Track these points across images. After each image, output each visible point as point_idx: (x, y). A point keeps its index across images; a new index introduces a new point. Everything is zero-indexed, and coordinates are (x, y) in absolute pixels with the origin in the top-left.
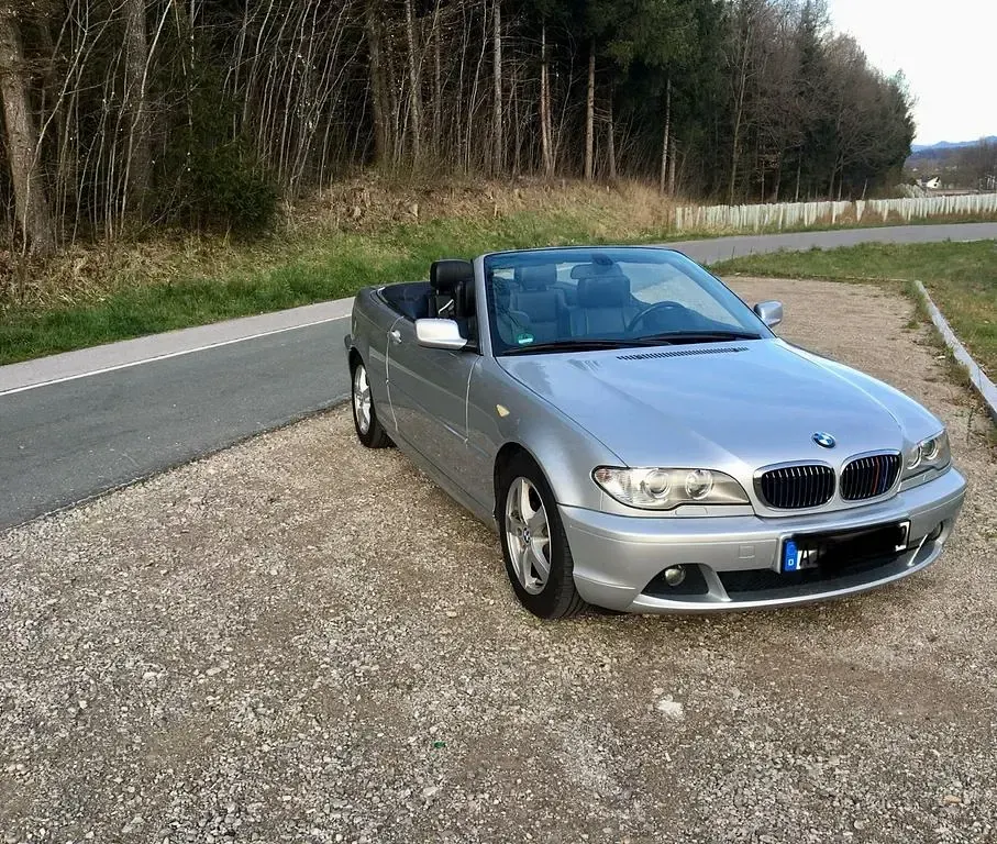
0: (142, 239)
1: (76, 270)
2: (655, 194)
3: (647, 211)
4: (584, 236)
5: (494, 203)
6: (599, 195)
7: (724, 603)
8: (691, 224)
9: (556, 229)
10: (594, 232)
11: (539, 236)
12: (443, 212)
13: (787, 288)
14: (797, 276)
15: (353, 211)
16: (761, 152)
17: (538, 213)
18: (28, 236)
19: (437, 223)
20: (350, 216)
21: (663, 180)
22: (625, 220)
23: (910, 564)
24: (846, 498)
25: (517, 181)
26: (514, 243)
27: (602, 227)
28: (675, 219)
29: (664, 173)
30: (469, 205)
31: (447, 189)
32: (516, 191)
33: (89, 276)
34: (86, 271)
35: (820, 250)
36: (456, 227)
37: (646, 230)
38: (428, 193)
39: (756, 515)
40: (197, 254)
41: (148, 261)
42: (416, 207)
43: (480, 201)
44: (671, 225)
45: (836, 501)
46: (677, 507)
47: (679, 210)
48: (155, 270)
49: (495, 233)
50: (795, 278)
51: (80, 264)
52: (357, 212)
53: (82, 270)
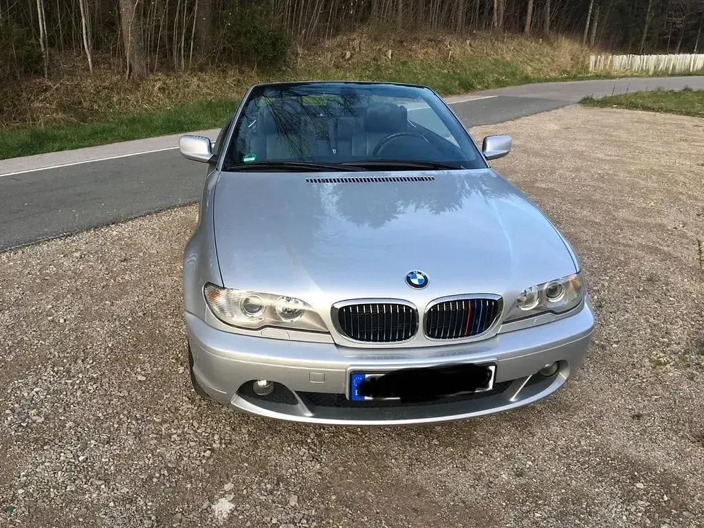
0: (201, 70)
1: (156, 88)
2: (577, 46)
3: (569, 58)
4: (513, 74)
5: (450, 50)
6: (532, 45)
7: (307, 417)
8: (602, 67)
9: (494, 69)
10: (523, 72)
11: (478, 74)
12: (411, 56)
13: (647, 118)
14: (660, 110)
15: (346, 54)
16: (671, 16)
17: (481, 58)
18: (130, 66)
19: (404, 63)
20: (343, 57)
21: (586, 35)
22: (549, 64)
23: (512, 399)
24: (432, 336)
25: (471, 34)
26: (458, 79)
27: (529, 68)
28: (589, 64)
29: (586, 31)
30: (430, 50)
31: (416, 40)
32: (468, 42)
33: (164, 93)
34: (162, 89)
35: (691, 90)
36: (418, 67)
37: (565, 71)
38: (401, 42)
39: (335, 343)
40: (234, 81)
41: (201, 84)
42: (390, 52)
43: (440, 49)
44: (586, 68)
45: (420, 338)
46: (263, 327)
47: (593, 58)
48: (205, 90)
49: (446, 71)
50: (658, 111)
51: (158, 85)
52: (348, 55)
53: (159, 89)
